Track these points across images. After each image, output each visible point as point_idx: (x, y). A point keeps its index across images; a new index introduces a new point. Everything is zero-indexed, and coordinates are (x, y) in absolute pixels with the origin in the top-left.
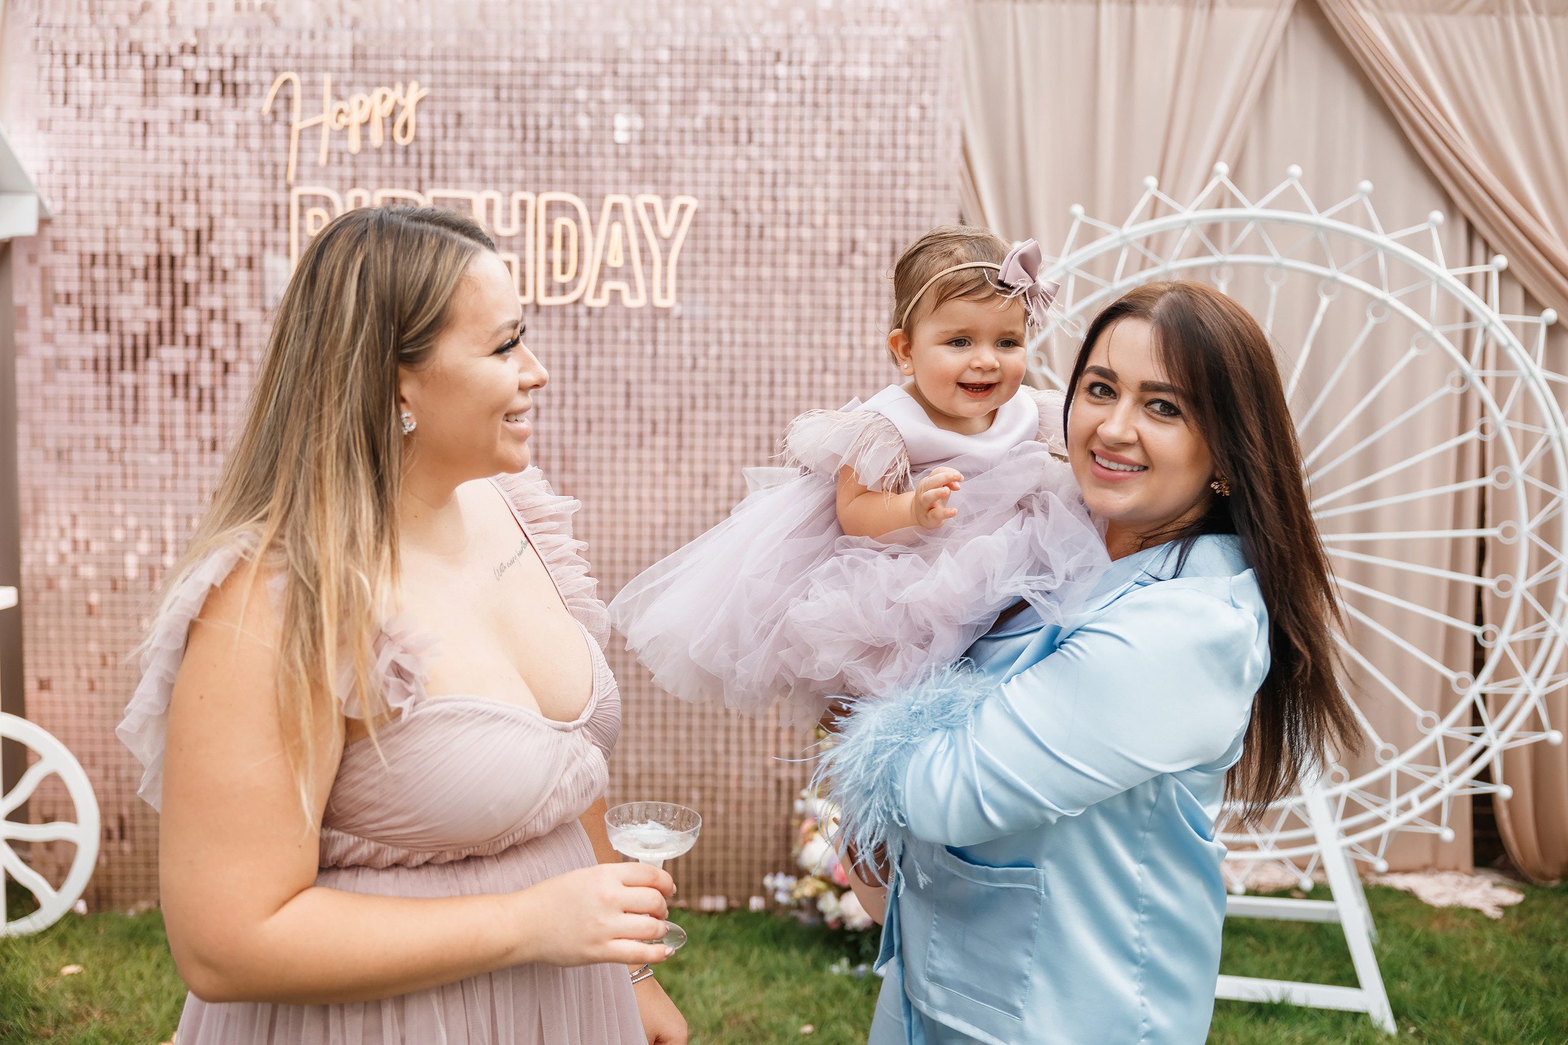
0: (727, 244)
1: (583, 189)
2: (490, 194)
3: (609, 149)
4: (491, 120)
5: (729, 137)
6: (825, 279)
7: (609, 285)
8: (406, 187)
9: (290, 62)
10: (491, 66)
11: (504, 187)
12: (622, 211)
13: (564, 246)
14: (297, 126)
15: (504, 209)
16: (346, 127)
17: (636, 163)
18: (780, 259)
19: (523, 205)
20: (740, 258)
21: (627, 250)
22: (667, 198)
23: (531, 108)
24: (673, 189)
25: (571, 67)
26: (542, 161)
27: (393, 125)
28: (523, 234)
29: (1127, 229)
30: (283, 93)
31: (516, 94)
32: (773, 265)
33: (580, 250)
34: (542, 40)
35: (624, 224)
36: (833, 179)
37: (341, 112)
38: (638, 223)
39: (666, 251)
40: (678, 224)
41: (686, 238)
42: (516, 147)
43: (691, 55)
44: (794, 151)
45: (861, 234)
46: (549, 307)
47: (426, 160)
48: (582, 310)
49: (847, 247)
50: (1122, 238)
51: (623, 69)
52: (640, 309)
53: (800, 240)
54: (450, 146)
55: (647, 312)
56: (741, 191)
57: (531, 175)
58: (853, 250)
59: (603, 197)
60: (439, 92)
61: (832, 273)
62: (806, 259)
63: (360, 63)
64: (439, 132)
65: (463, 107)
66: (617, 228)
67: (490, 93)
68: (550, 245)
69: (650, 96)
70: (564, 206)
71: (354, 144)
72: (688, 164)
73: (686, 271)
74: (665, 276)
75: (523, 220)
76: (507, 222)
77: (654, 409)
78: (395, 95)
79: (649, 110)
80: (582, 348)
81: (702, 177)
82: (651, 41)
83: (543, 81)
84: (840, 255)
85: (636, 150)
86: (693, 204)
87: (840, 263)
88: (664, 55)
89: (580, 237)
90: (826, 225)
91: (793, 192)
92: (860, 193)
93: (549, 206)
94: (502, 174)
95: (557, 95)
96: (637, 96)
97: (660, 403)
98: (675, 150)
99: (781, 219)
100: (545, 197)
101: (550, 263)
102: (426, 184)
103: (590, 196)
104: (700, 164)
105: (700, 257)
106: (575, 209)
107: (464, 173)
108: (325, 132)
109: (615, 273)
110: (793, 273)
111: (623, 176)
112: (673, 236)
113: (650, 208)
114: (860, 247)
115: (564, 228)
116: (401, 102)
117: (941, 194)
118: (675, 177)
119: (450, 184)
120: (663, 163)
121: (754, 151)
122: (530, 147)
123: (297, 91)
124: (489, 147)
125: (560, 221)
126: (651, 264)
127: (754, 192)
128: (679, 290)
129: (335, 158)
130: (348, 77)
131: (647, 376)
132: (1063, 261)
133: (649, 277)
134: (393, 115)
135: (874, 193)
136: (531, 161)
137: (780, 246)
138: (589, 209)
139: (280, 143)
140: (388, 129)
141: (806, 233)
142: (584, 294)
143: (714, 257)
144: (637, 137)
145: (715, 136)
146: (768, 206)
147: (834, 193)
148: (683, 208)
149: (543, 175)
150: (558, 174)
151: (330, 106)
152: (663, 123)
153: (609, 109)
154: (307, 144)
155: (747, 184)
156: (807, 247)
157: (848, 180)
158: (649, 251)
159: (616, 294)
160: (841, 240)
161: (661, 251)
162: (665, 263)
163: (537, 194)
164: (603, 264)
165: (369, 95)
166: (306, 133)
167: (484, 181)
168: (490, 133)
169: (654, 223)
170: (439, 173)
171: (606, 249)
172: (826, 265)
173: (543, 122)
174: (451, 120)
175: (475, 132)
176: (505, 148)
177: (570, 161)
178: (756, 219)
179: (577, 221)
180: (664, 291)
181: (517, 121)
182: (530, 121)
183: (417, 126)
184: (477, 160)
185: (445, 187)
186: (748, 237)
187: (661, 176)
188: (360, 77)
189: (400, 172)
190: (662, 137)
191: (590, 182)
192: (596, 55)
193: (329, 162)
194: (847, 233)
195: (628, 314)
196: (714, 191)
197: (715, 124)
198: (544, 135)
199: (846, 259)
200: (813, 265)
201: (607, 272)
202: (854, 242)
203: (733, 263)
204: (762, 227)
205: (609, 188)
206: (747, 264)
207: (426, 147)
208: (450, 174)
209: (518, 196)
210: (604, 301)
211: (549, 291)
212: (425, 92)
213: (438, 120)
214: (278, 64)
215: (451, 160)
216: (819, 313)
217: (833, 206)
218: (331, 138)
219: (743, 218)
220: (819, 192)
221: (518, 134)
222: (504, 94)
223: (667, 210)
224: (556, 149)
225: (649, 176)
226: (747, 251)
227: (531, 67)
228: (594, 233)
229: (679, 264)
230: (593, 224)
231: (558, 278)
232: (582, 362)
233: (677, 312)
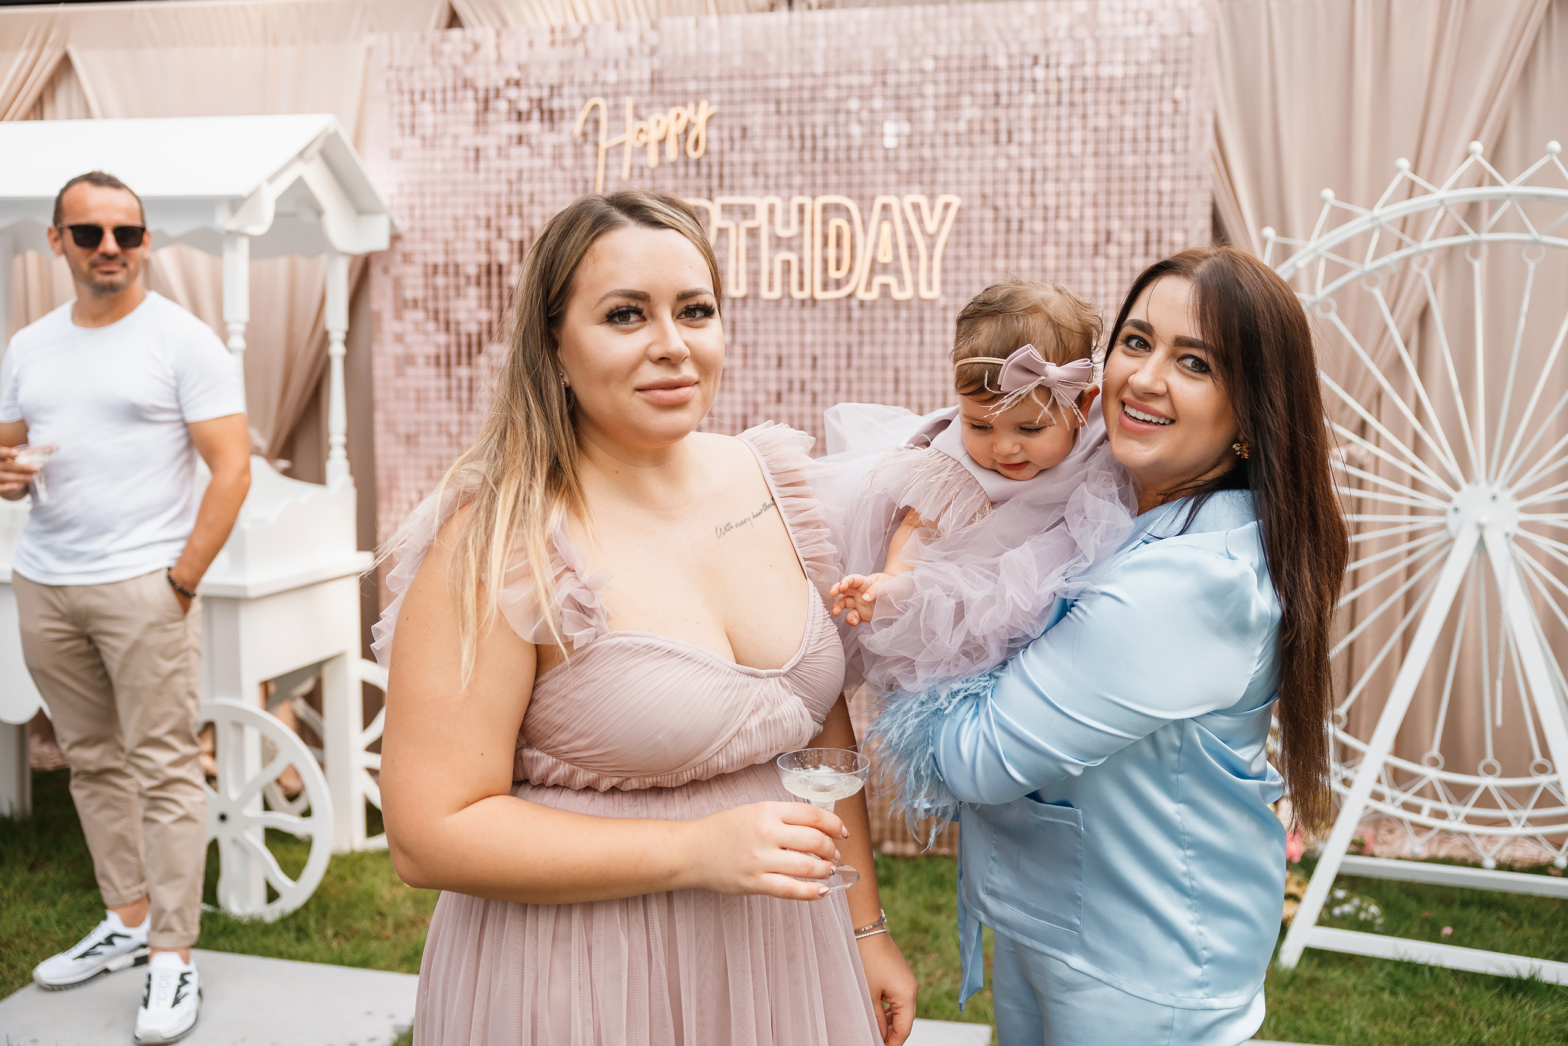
0: (989, 239)
1: (855, 191)
2: (773, 199)
3: (879, 154)
4: (773, 132)
5: (989, 138)
6: (1081, 269)
7: (879, 280)
8: (698, 196)
9: (598, 89)
10: (772, 83)
11: (785, 192)
12: (891, 210)
13: (839, 245)
14: (604, 144)
15: (784, 212)
16: (646, 144)
17: (904, 166)
18: (1038, 251)
19: (801, 209)
20: (1001, 251)
21: (895, 246)
22: (932, 197)
23: (808, 120)
24: (938, 189)
25: (844, 80)
26: (818, 168)
27: (686, 140)
28: (801, 235)
29: (1377, 211)
30: (591, 117)
31: (795, 107)
32: (1032, 256)
33: (853, 248)
34: (818, 57)
35: (892, 223)
36: (1089, 173)
37: (641, 131)
38: (906, 221)
39: (931, 247)
40: (942, 221)
41: (950, 234)
42: (795, 156)
43: (954, 64)
44: (1051, 149)
45: (1115, 225)
46: (825, 301)
47: (715, 170)
48: (854, 303)
49: (1102, 237)
50: (1373, 219)
51: (891, 79)
52: (908, 301)
53: (1057, 232)
54: (736, 157)
55: (915, 303)
56: (1000, 188)
57: (808, 180)
58: (1108, 240)
59: (873, 198)
60: (727, 109)
61: (1088, 262)
62: (1063, 250)
63: (657, 86)
64: (727, 145)
65: (748, 122)
66: (886, 227)
67: (772, 107)
68: (825, 244)
69: (916, 103)
70: (838, 208)
71: (652, 159)
72: (952, 165)
73: (951, 264)
74: (930, 270)
75: (801, 222)
76: (787, 224)
77: (920, 393)
78: (687, 113)
79: (916, 116)
80: (854, 338)
81: (965, 177)
82: (917, 52)
83: (819, 94)
84: (1096, 245)
85: (904, 153)
86: (956, 202)
87: (1096, 253)
88: (929, 65)
89: (853, 236)
90: (1082, 218)
91: (1051, 187)
92: (1115, 186)
93: (825, 208)
94: (783, 181)
95: (831, 106)
96: (904, 104)
97: (926, 387)
98: (939, 152)
99: (1039, 213)
100: (821, 200)
101: (825, 261)
102: (715, 193)
103: (861, 198)
104: (963, 164)
105: (963, 252)
106: (848, 210)
107: (749, 181)
108: (627, 150)
109: (885, 268)
110: (1051, 264)
111: (892, 178)
112: (938, 233)
113: (916, 207)
114: (1115, 237)
115: (839, 228)
116: (693, 119)
117: (1193, 184)
118: (940, 177)
119: (737, 192)
120: (929, 165)
121: (1014, 150)
122: (807, 156)
123: (603, 115)
124: (771, 157)
125: (835, 222)
126: (918, 259)
127: (1013, 188)
128: (944, 282)
129: (636, 172)
130: (647, 99)
131: (914, 363)
132: (1312, 244)
133: (915, 271)
134: (686, 131)
135: (1128, 186)
136: (808, 168)
137: (1039, 239)
138: (861, 210)
139: (589, 161)
140: (682, 145)
141: (1063, 225)
142: (856, 289)
143: (976, 251)
144: (904, 141)
145: (977, 138)
146: (1026, 201)
147: (1089, 187)
148: (947, 206)
149: (819, 180)
150: (833, 179)
151: (632, 125)
152: (929, 127)
153: (879, 117)
154: (613, 161)
155: (1007, 182)
156: (1064, 239)
157: (1103, 174)
158: (916, 247)
159: (885, 287)
160: (1096, 232)
161: (927, 247)
162: (931, 258)
163: (814, 197)
164: (874, 261)
165: (665, 113)
166: (612, 151)
167: (766, 187)
168: (772, 144)
169: (920, 221)
170: (727, 182)
171: (876, 246)
172: (1082, 256)
173: (819, 132)
174: (737, 134)
175: (757, 143)
176: (785, 157)
177: (844, 167)
178: (1015, 214)
179: (850, 221)
180: (930, 284)
181: (796, 132)
182: (808, 132)
183: (708, 140)
184: (760, 169)
185: (732, 195)
186: (1008, 231)
187: (927, 177)
188: (657, 98)
189: (692, 182)
190: (928, 140)
191: (862, 185)
192: (867, 67)
193: (631, 176)
194: (1102, 225)
195: (897, 305)
196: (976, 189)
197: (977, 127)
198: (820, 143)
199: (1102, 249)
200: (1069, 255)
201: (878, 267)
202: (1109, 233)
203: (994, 256)
204: (1021, 222)
205: (880, 190)
206: (1007, 256)
207: (715, 159)
208: (737, 182)
209: (797, 200)
210: (874, 294)
211: (825, 287)
212: (714, 109)
213: (726, 134)
214: (587, 90)
215: (737, 170)
217: (1088, 199)
218: (633, 155)
219: (1003, 213)
220: (1075, 187)
221: (797, 143)
222: (784, 108)
223: (932, 209)
224: (831, 156)
225: (915, 177)
226: (1007, 245)
227: (808, 82)
228: (865, 231)
229: (944, 258)
230: (864, 223)
231: (833, 274)
232: (855, 350)
233: (942, 302)
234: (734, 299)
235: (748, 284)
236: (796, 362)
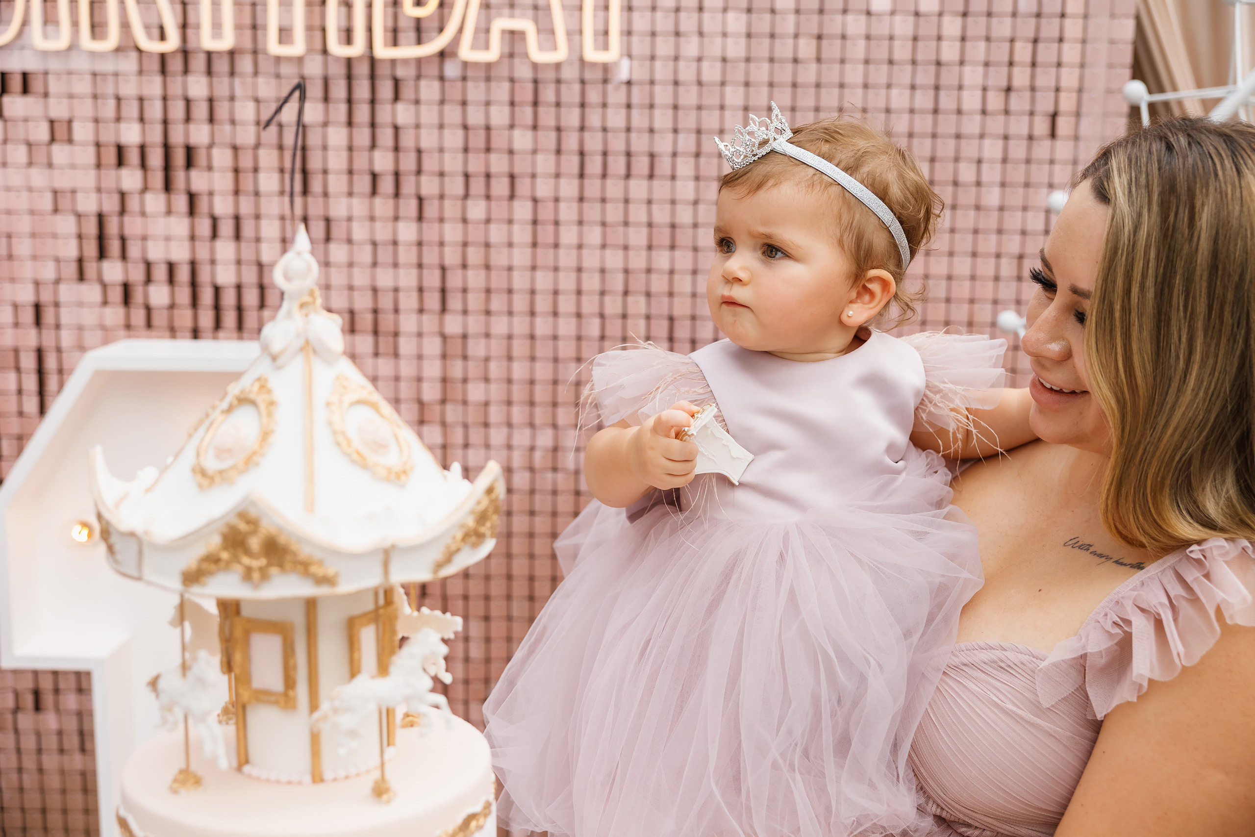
46: (393, 62)
48: (451, 70)
52: (559, 66)
55: (570, 73)
109: (512, 3)
128: (629, 32)
133: (575, 10)
142: (457, 40)
159: (514, 36)
195: (537, 75)
211: (394, 37)
216: (880, 74)
233: (623, 72)
234: (209, 55)
235: (238, 27)
236: (337, 183)
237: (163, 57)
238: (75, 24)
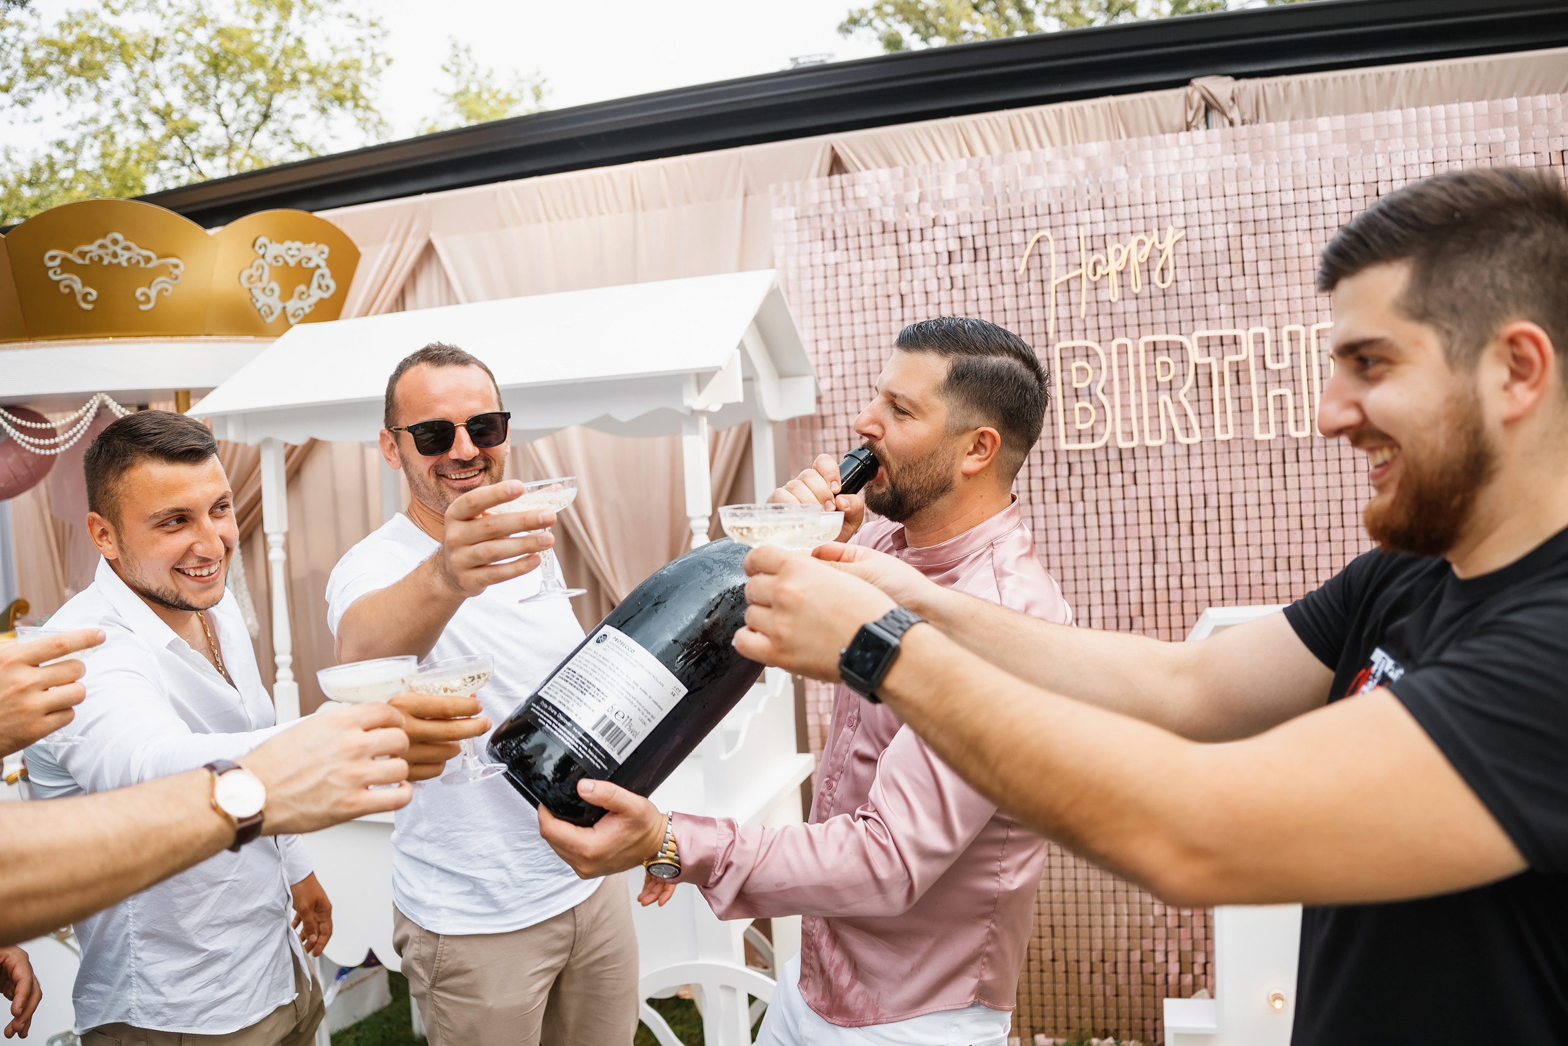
2: (1256, 329)
11: (1271, 320)
14: (1052, 282)
15: (1273, 342)
16: (1105, 277)
27: (1150, 271)
28: (1295, 366)
30: (1036, 252)
37: (1098, 262)
47: (1188, 301)
71: (1112, 293)
75: (1294, 352)
76: (1278, 355)
78: (1151, 240)
102: (1189, 326)
108: (1082, 284)
116: (1159, 246)
119: (1214, 323)
122: (1294, 278)
123: (1050, 248)
134: (1150, 260)
136: (1296, 292)
140: (1146, 273)
151: (1086, 256)
166: (1063, 287)
167: (1248, 316)
170: (1202, 313)
181: (1278, 254)
183: (1176, 268)
185: (1208, 326)
208: (1211, 314)
209: (1286, 328)
212: (1181, 234)
235: (1236, 425)
237: (1188, 446)
238: (1141, 432)
